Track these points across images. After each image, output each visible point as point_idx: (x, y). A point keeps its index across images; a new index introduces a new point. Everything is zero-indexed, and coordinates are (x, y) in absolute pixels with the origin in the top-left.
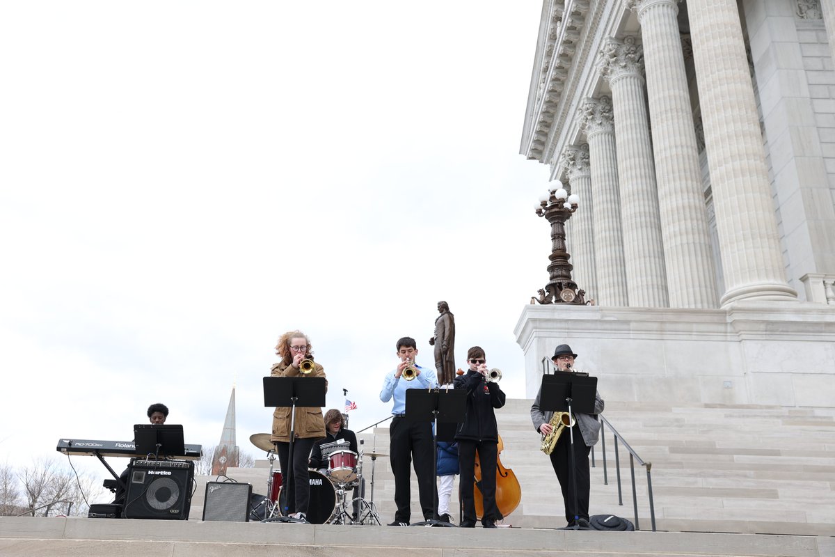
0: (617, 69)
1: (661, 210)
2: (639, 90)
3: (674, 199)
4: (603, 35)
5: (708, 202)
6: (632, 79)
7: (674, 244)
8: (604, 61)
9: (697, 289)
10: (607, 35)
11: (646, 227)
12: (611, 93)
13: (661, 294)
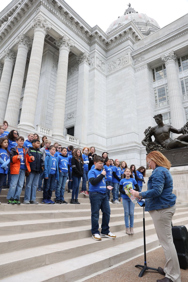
0: (8, 58)
1: (9, 99)
2: (12, 66)
3: (13, 97)
4: (7, 47)
5: (21, 100)
6: (11, 63)
7: (9, 109)
8: (5, 54)
9: (12, 121)
10: (8, 47)
11: (3, 102)
12: (4, 63)
13: (2, 120)
